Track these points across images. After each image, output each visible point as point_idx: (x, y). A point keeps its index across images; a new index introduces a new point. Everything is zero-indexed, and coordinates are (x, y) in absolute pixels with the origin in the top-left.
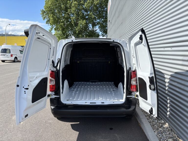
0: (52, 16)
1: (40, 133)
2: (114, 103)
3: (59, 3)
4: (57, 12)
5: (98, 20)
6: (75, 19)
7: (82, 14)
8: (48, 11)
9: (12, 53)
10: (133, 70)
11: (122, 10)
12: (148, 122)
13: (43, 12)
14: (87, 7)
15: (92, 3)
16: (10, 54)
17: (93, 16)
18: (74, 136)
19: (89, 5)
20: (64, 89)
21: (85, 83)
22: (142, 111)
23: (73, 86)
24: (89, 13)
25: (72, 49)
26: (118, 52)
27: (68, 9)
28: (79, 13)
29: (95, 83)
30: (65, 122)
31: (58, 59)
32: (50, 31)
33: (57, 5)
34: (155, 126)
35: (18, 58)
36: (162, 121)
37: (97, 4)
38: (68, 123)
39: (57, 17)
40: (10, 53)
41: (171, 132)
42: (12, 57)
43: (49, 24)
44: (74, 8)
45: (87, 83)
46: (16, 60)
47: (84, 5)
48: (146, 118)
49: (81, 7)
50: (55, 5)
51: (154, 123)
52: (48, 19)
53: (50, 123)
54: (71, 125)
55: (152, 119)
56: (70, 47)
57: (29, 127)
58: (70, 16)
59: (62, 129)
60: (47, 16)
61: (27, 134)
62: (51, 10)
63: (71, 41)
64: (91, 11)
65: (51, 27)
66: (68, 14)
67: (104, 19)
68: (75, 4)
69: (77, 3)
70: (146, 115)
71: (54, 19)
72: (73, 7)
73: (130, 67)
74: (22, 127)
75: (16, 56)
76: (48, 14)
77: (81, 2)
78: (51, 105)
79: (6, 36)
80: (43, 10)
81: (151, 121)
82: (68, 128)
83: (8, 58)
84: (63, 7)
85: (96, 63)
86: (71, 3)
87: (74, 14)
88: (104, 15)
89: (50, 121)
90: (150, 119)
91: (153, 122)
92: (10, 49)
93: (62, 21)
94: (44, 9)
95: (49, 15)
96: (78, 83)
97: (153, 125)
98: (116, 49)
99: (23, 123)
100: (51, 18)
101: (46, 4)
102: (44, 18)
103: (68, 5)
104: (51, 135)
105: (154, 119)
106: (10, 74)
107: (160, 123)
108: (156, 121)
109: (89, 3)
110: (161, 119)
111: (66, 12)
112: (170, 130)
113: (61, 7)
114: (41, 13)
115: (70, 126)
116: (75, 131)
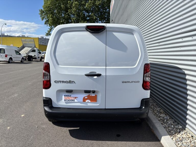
0: (52, 16)
1: (30, 140)
3: (58, 3)
4: (56, 12)
5: (100, 21)
6: (75, 20)
7: (83, 14)
8: (47, 11)
9: (6, 53)
11: (127, 6)
12: (163, 128)
13: (42, 12)
14: (88, 7)
15: (93, 3)
16: (4, 55)
17: (95, 17)
18: (72, 145)
19: (90, 5)
22: (154, 115)
24: (90, 14)
27: (68, 9)
28: (80, 14)
30: (62, 128)
32: (49, 32)
33: (56, 5)
34: (172, 132)
35: (13, 59)
36: (179, 126)
37: (99, 5)
38: (65, 128)
39: (56, 17)
40: (4, 53)
41: (192, 139)
42: (6, 58)
43: (48, 25)
44: (75, 8)
46: (11, 61)
47: (85, 5)
48: (159, 122)
49: (82, 7)
50: (54, 5)
51: (170, 129)
52: (47, 19)
53: (43, 129)
54: (69, 130)
55: (167, 124)
57: (17, 132)
58: (71, 17)
59: (58, 136)
60: (46, 16)
61: (13, 141)
62: (50, 10)
64: (92, 12)
65: (49, 28)
66: (69, 15)
67: (106, 20)
68: (76, 4)
69: (78, 4)
70: (160, 119)
71: (53, 20)
72: (73, 7)
74: (8, 133)
75: (10, 56)
76: (46, 14)
77: (82, 2)
78: (44, 106)
79: (2, 37)
80: (41, 10)
81: (166, 126)
82: (65, 134)
83: (3, 58)
84: (63, 7)
86: (72, 3)
87: (75, 15)
88: (106, 16)
89: (43, 126)
90: (165, 124)
91: (168, 127)
92: (4, 49)
93: (61, 21)
94: (43, 9)
95: (48, 15)
97: (169, 131)
99: (10, 128)
100: (51, 19)
101: (45, 3)
102: (43, 19)
103: (68, 5)
104: (44, 143)
105: (170, 124)
106: (2, 74)
107: (177, 129)
108: (172, 126)
109: (90, 3)
110: (178, 124)
111: (66, 13)
112: (191, 138)
113: (61, 7)
114: (40, 13)
115: (68, 132)
116: (74, 138)
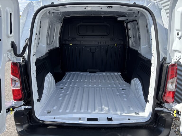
2: (129, 119)
10: (172, 63)
20: (45, 91)
21: (81, 73)
23: (64, 80)
25: (61, 25)
26: (130, 29)
29: (95, 74)
31: (27, 40)
45: (83, 74)
56: (60, 22)
63: (50, 4)
73: (164, 56)
78: (17, 125)
85: (97, 46)
96: (71, 74)
98: (125, 25)
